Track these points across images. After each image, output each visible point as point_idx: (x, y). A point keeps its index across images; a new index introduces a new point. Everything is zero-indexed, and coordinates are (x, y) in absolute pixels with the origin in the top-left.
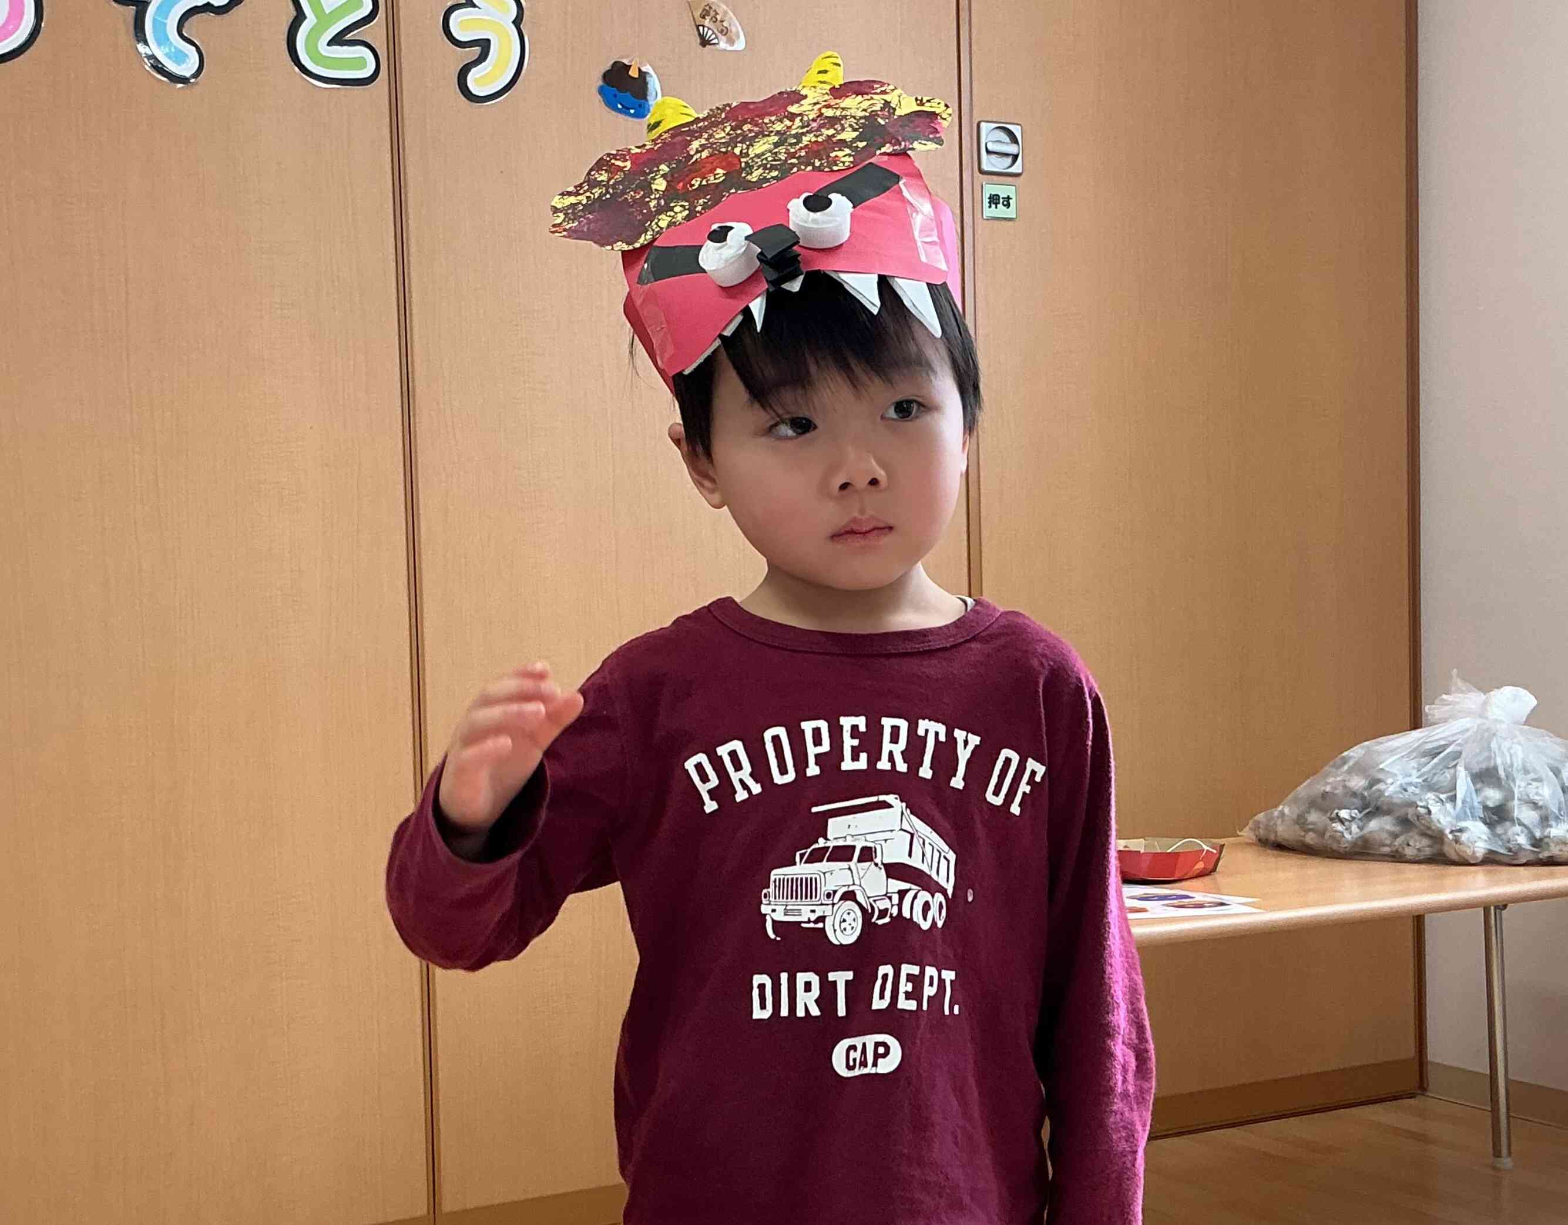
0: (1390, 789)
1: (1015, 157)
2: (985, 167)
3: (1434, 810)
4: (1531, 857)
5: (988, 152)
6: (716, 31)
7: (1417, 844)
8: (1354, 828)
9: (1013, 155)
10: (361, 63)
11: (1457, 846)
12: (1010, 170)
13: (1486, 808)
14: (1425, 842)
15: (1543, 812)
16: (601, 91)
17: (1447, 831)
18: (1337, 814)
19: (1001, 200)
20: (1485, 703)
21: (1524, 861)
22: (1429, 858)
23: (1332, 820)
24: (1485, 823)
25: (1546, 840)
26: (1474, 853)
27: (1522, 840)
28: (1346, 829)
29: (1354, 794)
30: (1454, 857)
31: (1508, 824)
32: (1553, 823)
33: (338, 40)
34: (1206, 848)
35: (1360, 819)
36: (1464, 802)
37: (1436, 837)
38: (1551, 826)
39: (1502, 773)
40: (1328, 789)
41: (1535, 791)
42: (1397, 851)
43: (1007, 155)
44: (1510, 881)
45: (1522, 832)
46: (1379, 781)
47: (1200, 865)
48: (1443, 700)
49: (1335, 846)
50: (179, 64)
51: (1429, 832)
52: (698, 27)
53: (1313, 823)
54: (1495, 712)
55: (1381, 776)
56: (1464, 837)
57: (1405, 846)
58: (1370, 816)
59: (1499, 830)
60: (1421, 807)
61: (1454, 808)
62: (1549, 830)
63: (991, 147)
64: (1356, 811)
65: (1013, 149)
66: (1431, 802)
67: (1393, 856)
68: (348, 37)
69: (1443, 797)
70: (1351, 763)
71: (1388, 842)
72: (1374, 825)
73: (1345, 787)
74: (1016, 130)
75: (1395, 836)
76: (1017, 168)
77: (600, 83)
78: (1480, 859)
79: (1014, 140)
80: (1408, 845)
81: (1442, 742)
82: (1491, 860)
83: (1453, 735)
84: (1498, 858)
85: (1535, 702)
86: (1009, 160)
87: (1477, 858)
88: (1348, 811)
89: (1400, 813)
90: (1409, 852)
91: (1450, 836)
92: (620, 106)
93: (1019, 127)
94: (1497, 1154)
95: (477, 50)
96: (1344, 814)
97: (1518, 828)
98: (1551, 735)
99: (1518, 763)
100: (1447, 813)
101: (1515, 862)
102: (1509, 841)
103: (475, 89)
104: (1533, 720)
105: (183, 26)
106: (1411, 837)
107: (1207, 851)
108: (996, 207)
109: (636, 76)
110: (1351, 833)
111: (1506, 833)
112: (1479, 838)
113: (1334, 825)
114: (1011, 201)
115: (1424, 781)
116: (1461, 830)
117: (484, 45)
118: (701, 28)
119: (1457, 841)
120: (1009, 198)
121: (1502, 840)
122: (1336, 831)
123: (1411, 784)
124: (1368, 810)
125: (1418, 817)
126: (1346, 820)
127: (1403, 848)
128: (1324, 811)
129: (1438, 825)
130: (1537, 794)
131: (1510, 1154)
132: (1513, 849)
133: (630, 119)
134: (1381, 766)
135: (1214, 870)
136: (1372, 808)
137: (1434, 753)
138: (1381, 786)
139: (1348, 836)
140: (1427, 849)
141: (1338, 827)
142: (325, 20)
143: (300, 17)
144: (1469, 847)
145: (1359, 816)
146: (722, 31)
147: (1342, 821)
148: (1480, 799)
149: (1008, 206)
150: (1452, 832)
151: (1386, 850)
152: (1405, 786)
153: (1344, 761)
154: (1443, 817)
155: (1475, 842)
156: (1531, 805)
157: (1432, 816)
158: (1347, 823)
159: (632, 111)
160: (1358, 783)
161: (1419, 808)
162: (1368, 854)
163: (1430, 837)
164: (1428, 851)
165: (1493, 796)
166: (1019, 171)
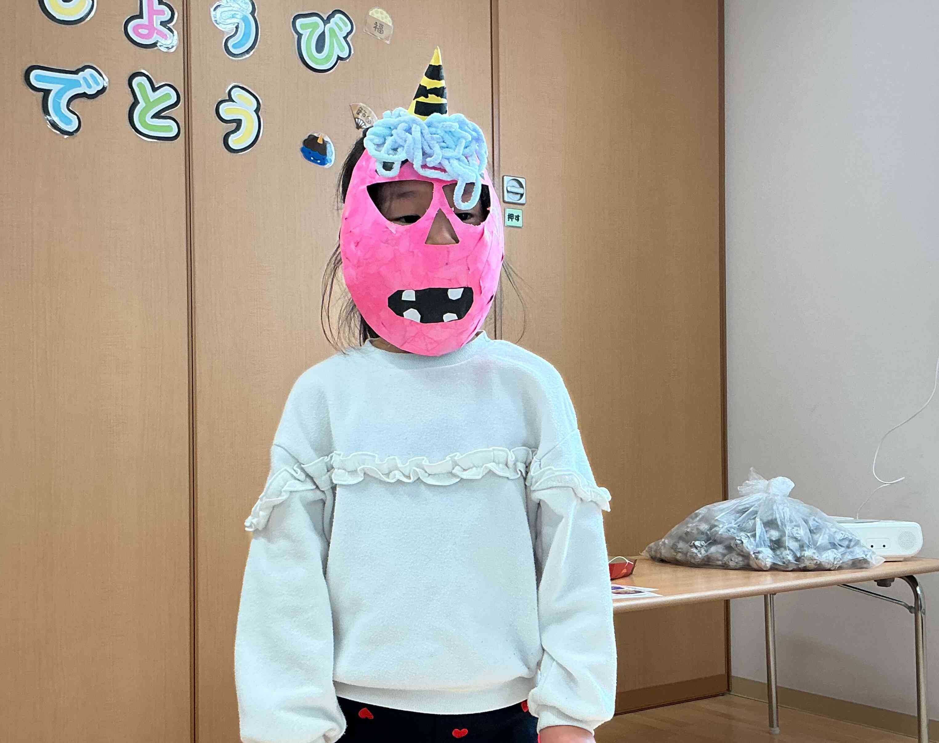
0: (721, 530)
1: (522, 195)
2: (506, 199)
3: (744, 541)
4: (795, 567)
5: (508, 192)
6: (365, 122)
7: (736, 560)
8: (703, 551)
9: (521, 194)
10: (170, 128)
11: (757, 561)
12: (519, 202)
13: (771, 541)
14: (740, 559)
15: (801, 543)
16: (302, 150)
17: (752, 553)
18: (694, 543)
19: (515, 217)
20: (768, 485)
21: (791, 569)
22: (743, 568)
23: (691, 546)
24: (771, 549)
25: (803, 558)
26: (766, 564)
27: (790, 558)
28: (699, 552)
29: (702, 533)
30: (755, 566)
31: (782, 549)
32: (806, 549)
33: (157, 116)
34: (628, 561)
35: (706, 546)
36: (760, 537)
37: (746, 556)
38: (805, 550)
39: (779, 523)
40: (689, 530)
41: (796, 532)
42: (725, 564)
43: (517, 194)
44: (785, 580)
45: (790, 553)
46: (715, 526)
47: (625, 571)
48: (746, 483)
49: (693, 561)
50: (67, 125)
51: (742, 553)
52: (355, 119)
53: (680, 548)
54: (773, 490)
55: (716, 523)
56: (760, 556)
57: (730, 561)
58: (711, 544)
59: (778, 552)
60: (738, 540)
61: (755, 540)
62: (803, 553)
63: (509, 189)
64: (704, 542)
65: (521, 191)
66: (743, 537)
67: (723, 566)
68: (163, 114)
69: (749, 534)
70: (700, 516)
71: (720, 558)
72: (713, 549)
73: (698, 529)
74: (522, 181)
75: (724, 555)
76: (523, 201)
77: (302, 146)
78: (769, 568)
79: (521, 186)
80: (731, 560)
81: (748, 506)
82: (774, 568)
83: (752, 502)
84: (778, 567)
85: (793, 485)
86: (519, 196)
87: (767, 567)
88: (699, 542)
89: (727, 543)
90: (732, 564)
91: (753, 556)
92: (312, 158)
93: (524, 179)
94: (771, 725)
95: (235, 125)
96: (697, 543)
97: (788, 552)
98: (803, 503)
99: (787, 517)
100: (751, 544)
101: (787, 569)
102: (783, 558)
104: (792, 494)
105: (70, 104)
106: (733, 556)
107: (629, 563)
108: (512, 221)
109: (322, 143)
110: (701, 554)
111: (782, 554)
112: (768, 556)
113: (692, 549)
114: (519, 218)
115: (738, 526)
116: (759, 552)
117: (239, 122)
118: (357, 120)
119: (757, 558)
120: (518, 216)
121: (780, 558)
122: (693, 553)
123: (731, 528)
124: (710, 541)
125: (736, 545)
126: (699, 547)
127: (728, 562)
128: (687, 542)
129: (747, 550)
130: (798, 533)
131: (778, 726)
132: (786, 563)
133: (318, 165)
134: (716, 518)
135: (631, 574)
136: (712, 540)
137: (743, 511)
138: (716, 529)
139: (700, 556)
140: (741, 562)
141: (694, 550)
142: (150, 105)
143: (136, 102)
144: (762, 561)
145: (706, 544)
146: (369, 121)
147: (696, 547)
148: (768, 536)
149: (518, 220)
150: (754, 553)
151: (720, 563)
152: (729, 529)
153: (697, 516)
154: (749, 545)
155: (766, 559)
156: (794, 539)
157: (744, 545)
158: (699, 548)
159: (319, 161)
160: (704, 527)
161: (737, 541)
162: (709, 565)
163: (743, 556)
164: (741, 563)
165: (775, 534)
166: (524, 202)
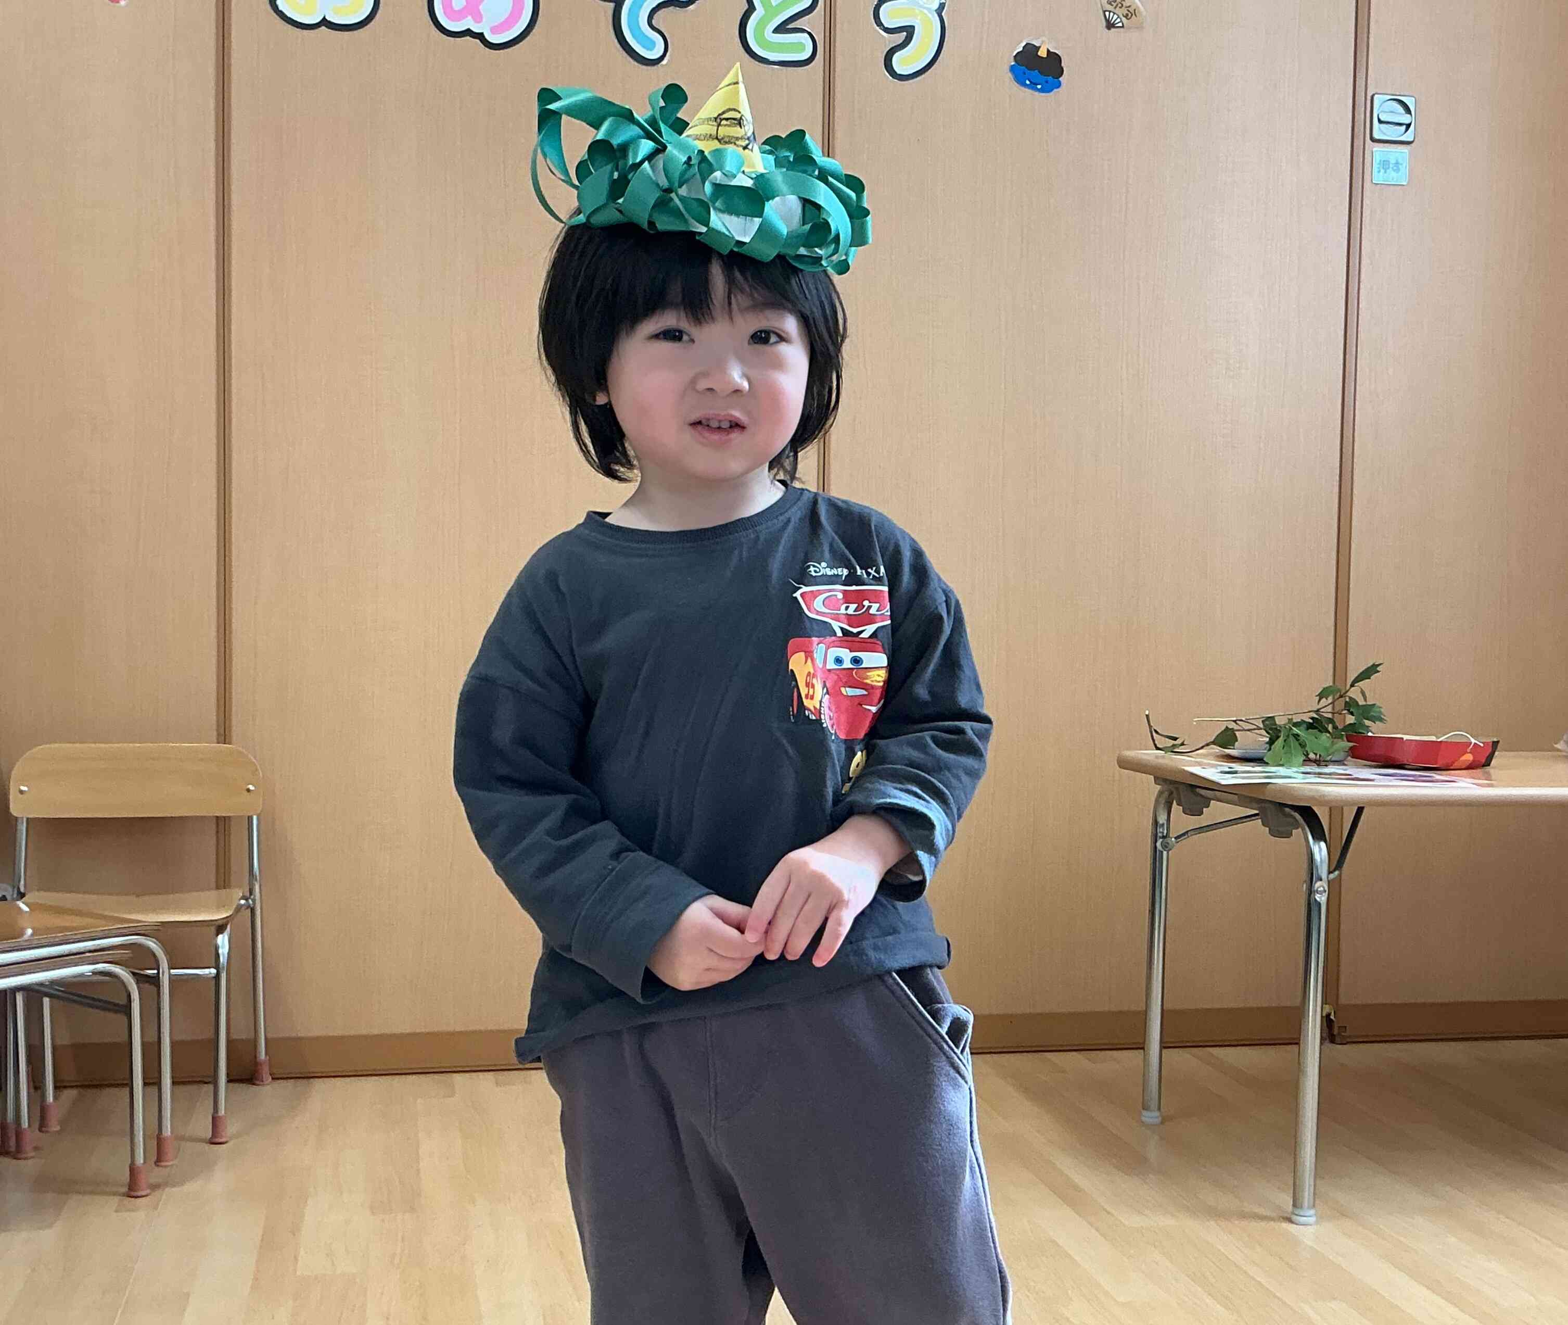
1: (1408, 126)
2: (1376, 136)
5: (1380, 121)
6: (1121, 16)
9: (1406, 124)
10: (801, 47)
12: (1403, 138)
16: (1012, 69)
19: (1391, 166)
33: (779, 29)
34: (1473, 741)
43: (1399, 124)
47: (1469, 757)
50: (647, 49)
52: (1104, 12)
63: (1382, 119)
65: (1406, 119)
68: (790, 26)
74: (1409, 102)
76: (1408, 137)
77: (1012, 63)
79: (1408, 110)
86: (1402, 129)
92: (1028, 82)
93: (1413, 99)
95: (902, 36)
103: (899, 70)
105: (652, 18)
107: (1475, 743)
108: (1385, 172)
109: (1045, 55)
117: (909, 31)
118: (1107, 13)
120: (1398, 164)
133: (1037, 93)
135: (1487, 764)
142: (771, 11)
143: (751, 9)
146: (1127, 15)
149: (1398, 170)
159: (1039, 87)
166: (1411, 139)
